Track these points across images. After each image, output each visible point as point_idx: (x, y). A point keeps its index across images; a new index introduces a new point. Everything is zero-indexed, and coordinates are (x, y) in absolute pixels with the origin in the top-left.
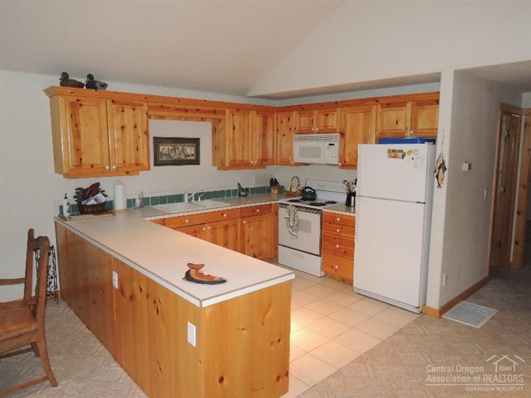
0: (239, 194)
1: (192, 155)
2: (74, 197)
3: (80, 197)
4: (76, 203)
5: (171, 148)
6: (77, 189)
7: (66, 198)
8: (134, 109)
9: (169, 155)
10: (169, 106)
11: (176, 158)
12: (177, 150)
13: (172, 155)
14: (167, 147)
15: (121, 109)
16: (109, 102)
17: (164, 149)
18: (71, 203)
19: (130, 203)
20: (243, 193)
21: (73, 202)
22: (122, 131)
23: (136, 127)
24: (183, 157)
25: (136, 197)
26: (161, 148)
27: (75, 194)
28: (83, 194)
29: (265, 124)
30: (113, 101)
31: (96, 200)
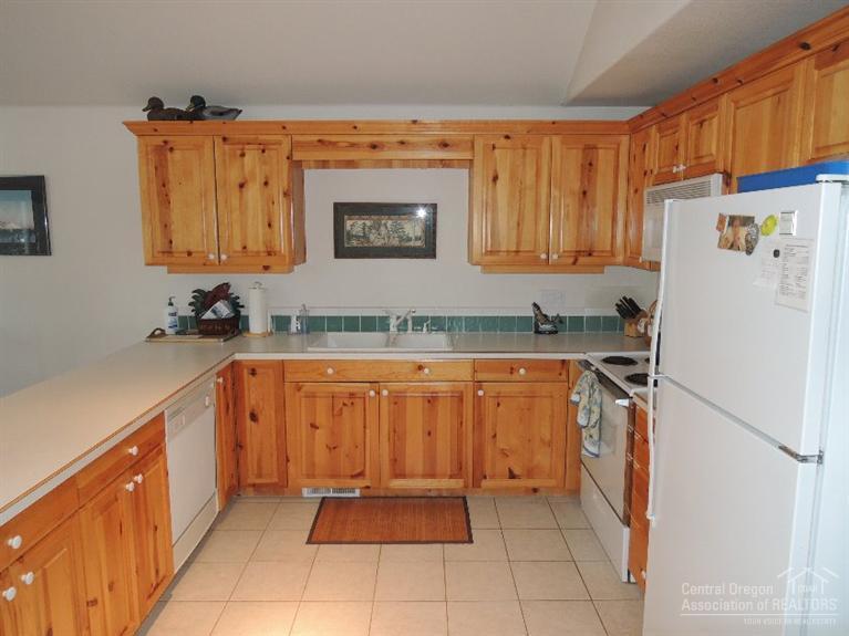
0: (537, 326)
1: (417, 239)
2: (190, 304)
3: (199, 304)
4: (193, 314)
5: (368, 223)
6: (194, 292)
7: (171, 304)
8: (263, 151)
9: (365, 236)
10: (334, 139)
11: (379, 243)
12: (383, 228)
13: (372, 237)
14: (360, 222)
15: (239, 152)
16: (218, 140)
17: (354, 225)
18: (181, 313)
19: (281, 323)
20: (547, 327)
21: (188, 312)
22: (241, 192)
23: (266, 183)
24: (395, 242)
25: (294, 313)
26: (348, 224)
27: (192, 300)
28: (204, 300)
29: (589, 167)
30: (225, 139)
31: (214, 312)
